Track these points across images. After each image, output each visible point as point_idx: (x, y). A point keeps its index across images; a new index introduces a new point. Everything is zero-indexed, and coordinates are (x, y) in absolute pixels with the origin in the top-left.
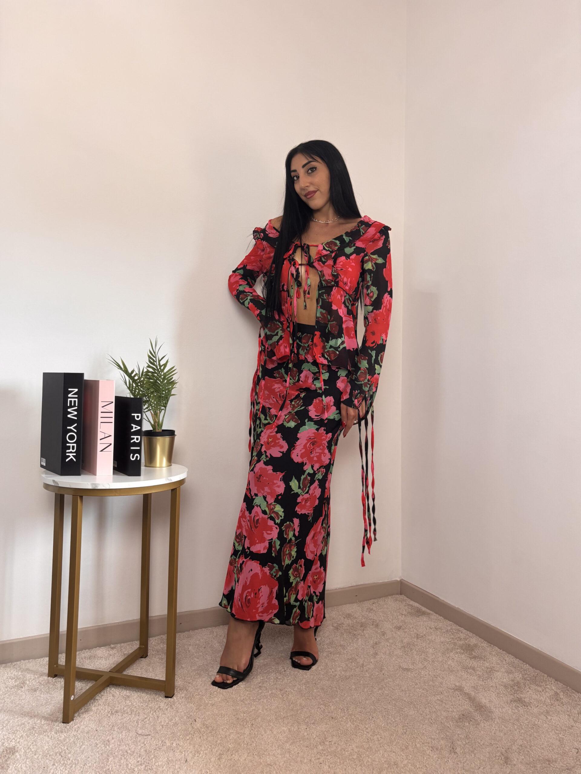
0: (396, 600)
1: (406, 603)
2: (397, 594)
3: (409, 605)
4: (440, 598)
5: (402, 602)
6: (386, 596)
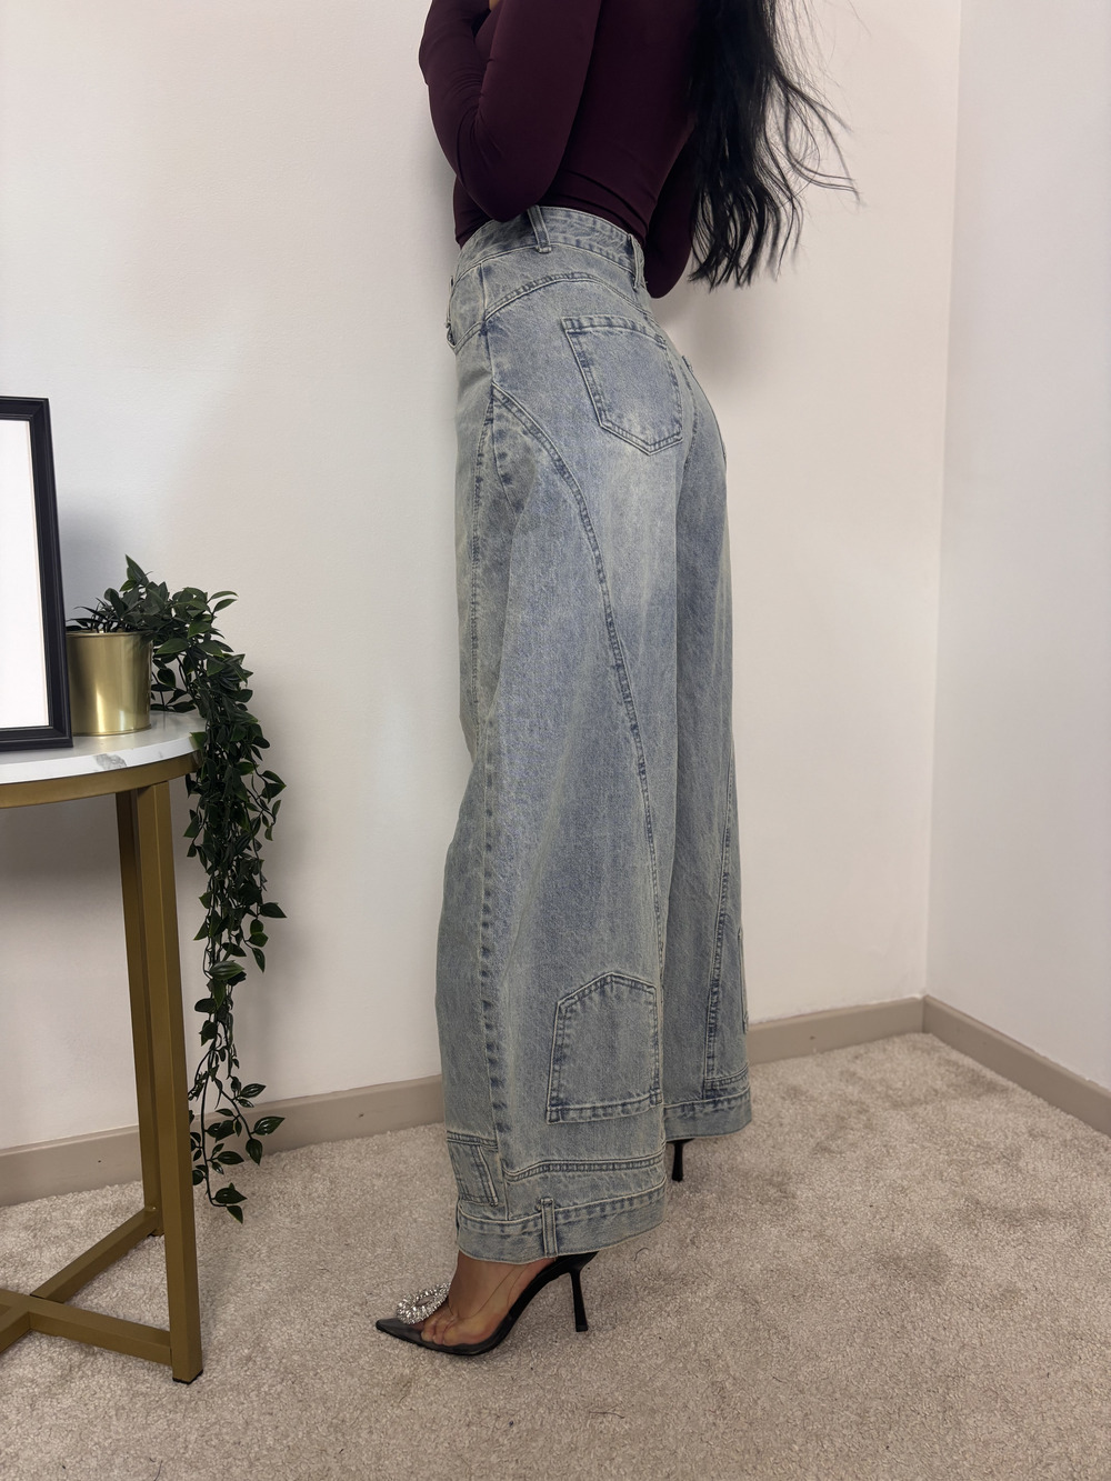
0: (915, 1048)
1: (940, 1058)
2: (915, 1031)
3: (948, 1062)
4: (1037, 1050)
5: (929, 1054)
6: (887, 1036)
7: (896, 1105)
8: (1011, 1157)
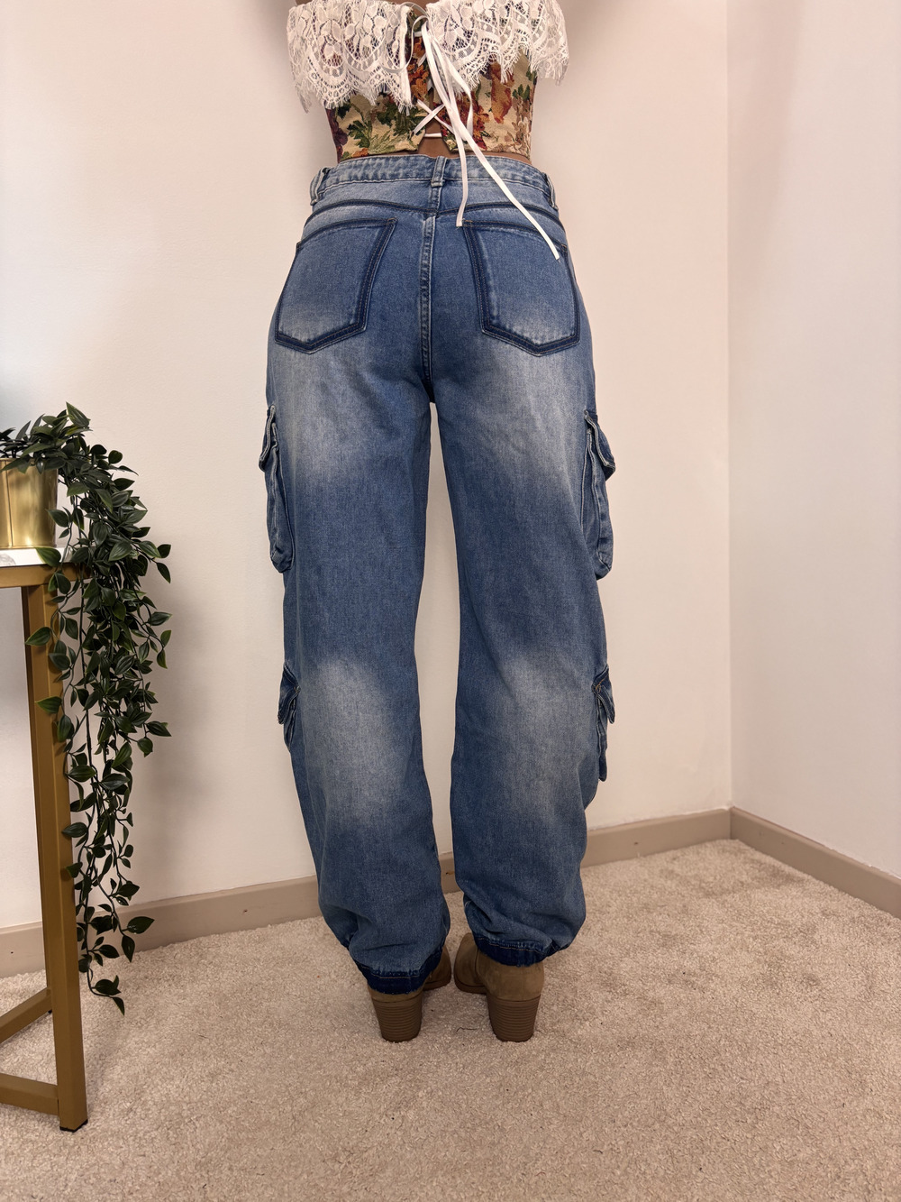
0: (724, 851)
1: (745, 858)
2: (724, 838)
3: (753, 861)
4: (827, 844)
5: (736, 855)
6: (701, 841)
7: (708, 895)
8: (807, 932)
